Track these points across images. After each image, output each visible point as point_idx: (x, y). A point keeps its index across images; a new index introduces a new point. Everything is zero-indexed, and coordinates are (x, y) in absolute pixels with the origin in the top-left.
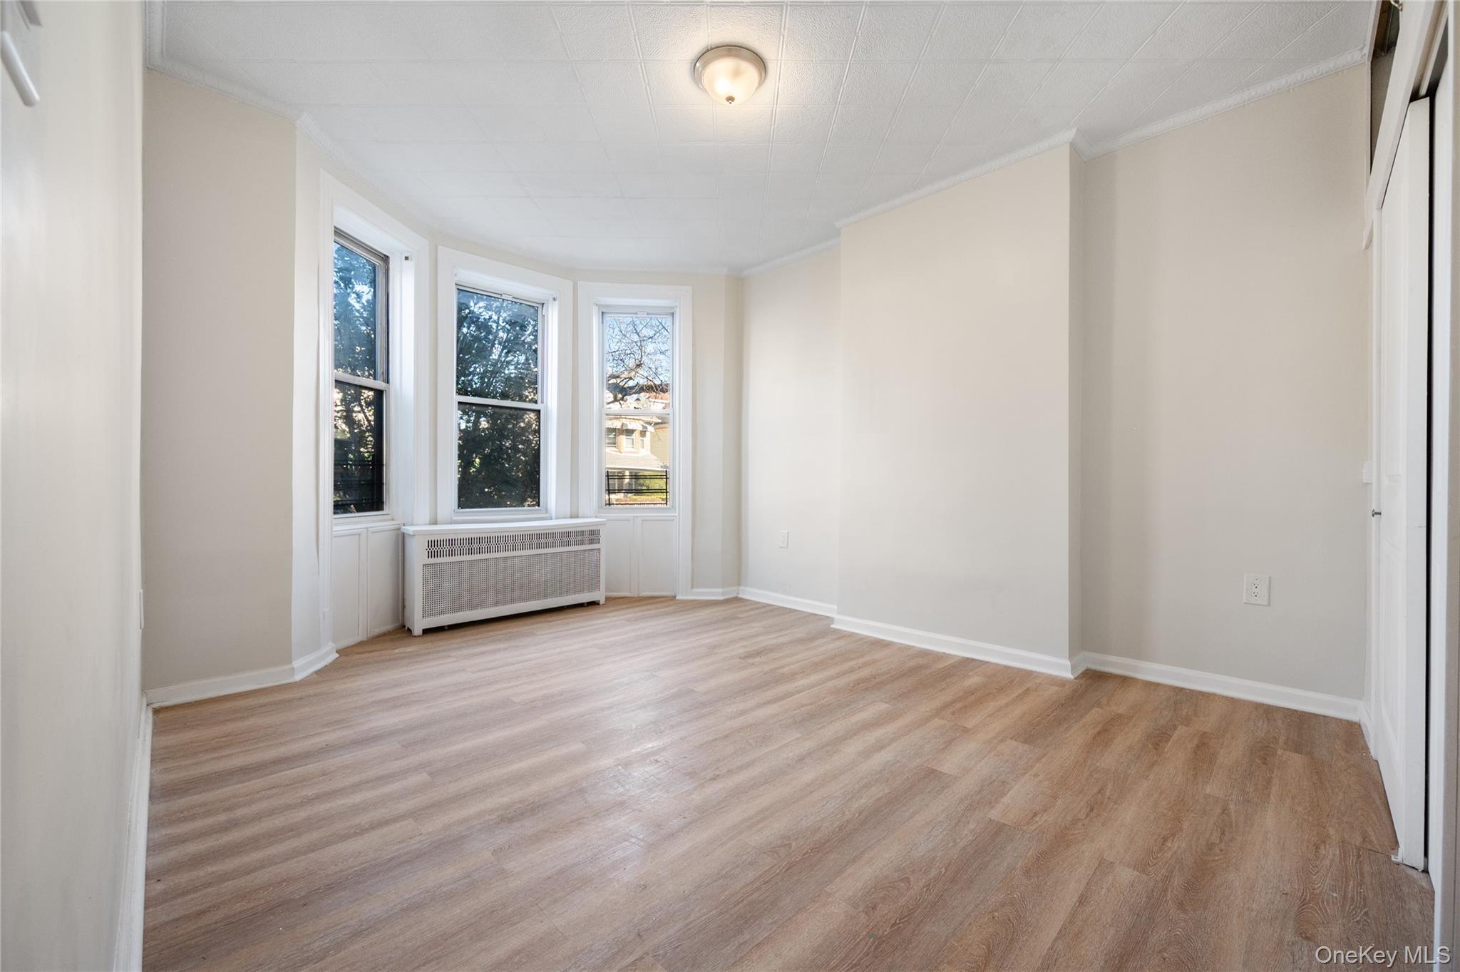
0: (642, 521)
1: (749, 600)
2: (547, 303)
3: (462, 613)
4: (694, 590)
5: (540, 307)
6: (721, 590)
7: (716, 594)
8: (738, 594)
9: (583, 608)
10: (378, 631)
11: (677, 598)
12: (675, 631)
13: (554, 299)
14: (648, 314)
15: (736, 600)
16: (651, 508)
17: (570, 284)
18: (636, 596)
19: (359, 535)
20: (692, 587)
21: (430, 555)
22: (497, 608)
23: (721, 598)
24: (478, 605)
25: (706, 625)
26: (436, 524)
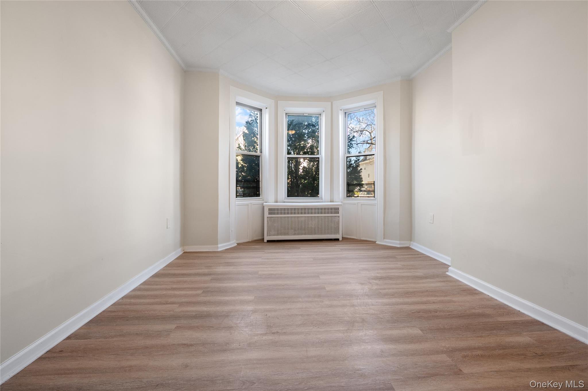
0: (361, 205)
1: (414, 249)
2: (322, 114)
3: (281, 236)
4: (385, 240)
5: (320, 115)
6: (398, 242)
7: (396, 243)
8: (410, 245)
9: (332, 241)
10: (255, 239)
11: (376, 243)
12: (356, 258)
13: (324, 112)
14: (365, 109)
15: (408, 248)
16: (366, 199)
17: (330, 103)
18: (359, 239)
19: (248, 205)
20: (384, 238)
21: (270, 214)
22: (294, 236)
23: (398, 246)
24: (288, 234)
25: (378, 258)
26: (277, 202)
